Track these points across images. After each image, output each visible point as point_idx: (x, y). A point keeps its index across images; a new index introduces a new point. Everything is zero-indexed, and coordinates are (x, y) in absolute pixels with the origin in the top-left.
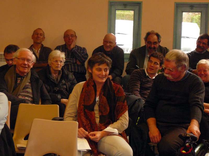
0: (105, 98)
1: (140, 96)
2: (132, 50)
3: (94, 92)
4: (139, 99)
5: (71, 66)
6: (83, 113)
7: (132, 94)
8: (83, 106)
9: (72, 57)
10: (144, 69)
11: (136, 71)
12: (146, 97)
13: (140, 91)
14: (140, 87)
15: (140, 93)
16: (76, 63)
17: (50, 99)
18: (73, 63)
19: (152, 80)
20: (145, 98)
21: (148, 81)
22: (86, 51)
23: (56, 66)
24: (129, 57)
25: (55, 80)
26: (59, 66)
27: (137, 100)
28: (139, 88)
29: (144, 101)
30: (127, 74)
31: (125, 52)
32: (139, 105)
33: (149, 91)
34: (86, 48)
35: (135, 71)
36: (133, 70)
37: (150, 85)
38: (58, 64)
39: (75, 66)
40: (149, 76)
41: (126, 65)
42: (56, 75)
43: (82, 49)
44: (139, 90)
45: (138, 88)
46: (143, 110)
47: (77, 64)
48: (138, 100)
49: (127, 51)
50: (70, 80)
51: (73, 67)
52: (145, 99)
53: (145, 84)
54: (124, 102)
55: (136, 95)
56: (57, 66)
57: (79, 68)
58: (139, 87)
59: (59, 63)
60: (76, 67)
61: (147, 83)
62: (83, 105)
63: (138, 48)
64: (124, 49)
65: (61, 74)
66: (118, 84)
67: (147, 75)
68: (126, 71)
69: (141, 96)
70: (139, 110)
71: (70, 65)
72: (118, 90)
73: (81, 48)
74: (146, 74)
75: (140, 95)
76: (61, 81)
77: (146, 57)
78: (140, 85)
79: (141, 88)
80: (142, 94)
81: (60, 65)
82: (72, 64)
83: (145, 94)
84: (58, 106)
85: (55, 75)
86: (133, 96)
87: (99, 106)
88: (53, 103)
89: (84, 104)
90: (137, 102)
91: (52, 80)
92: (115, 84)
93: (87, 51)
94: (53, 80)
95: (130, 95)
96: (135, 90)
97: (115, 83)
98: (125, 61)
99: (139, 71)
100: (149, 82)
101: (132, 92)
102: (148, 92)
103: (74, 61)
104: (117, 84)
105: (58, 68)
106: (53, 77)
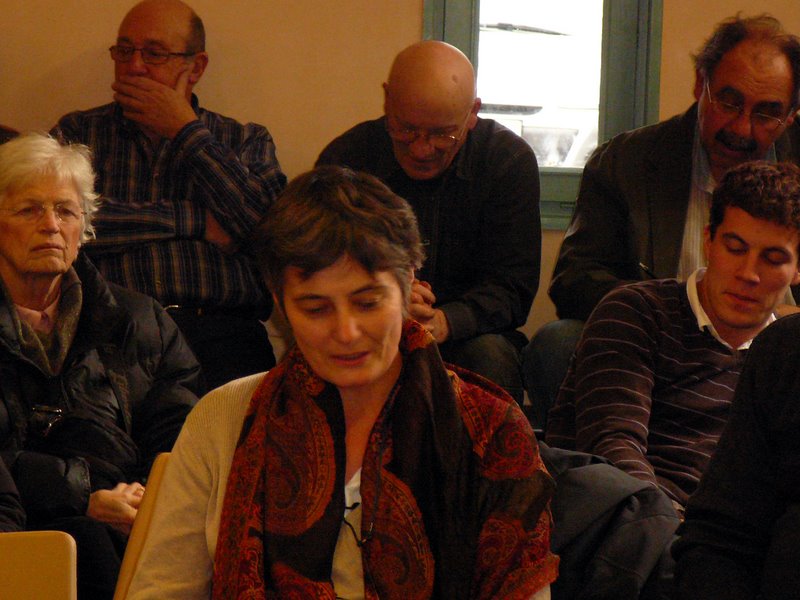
0: (404, 489)
1: (650, 470)
2: (594, 145)
3: (329, 441)
4: (644, 495)
5: (167, 257)
6: (257, 586)
7: (595, 461)
8: (256, 541)
9: (172, 192)
10: (679, 280)
11: (624, 297)
12: (695, 477)
13: (652, 439)
14: (654, 407)
15: (649, 452)
16: (199, 234)
17: (17, 493)
18: (177, 238)
19: (735, 361)
20: (688, 486)
21: (709, 371)
22: (273, 149)
23: (32, 244)
24: (572, 193)
25: (42, 348)
26: (57, 239)
27: (626, 502)
28: (643, 413)
29: (678, 506)
30: (561, 315)
31: (549, 160)
32: (644, 538)
33: (714, 439)
34: (273, 133)
35: (613, 297)
36: (607, 286)
37: (718, 394)
38: (47, 224)
39: (195, 257)
40: (714, 332)
41: (550, 249)
42: (45, 317)
43: (246, 135)
44: (644, 428)
45: (639, 414)
46: (671, 576)
47: (206, 243)
48: (635, 500)
49: (562, 153)
50: (143, 353)
51: (176, 263)
52: (689, 492)
53: (687, 386)
54: (530, 521)
55: (625, 468)
56: (39, 239)
57: (224, 271)
58: (647, 411)
59: (56, 222)
60: (202, 265)
61: (702, 380)
62: (253, 533)
63: (641, 127)
64: (541, 137)
65: (79, 306)
66: (499, 394)
67: (703, 320)
68: (554, 294)
69: (657, 473)
70: (642, 574)
71: (154, 252)
72: (497, 432)
73: (235, 127)
74: (694, 319)
75: (653, 463)
76: (82, 357)
77: (693, 195)
78: (655, 392)
79: (662, 417)
80: (666, 463)
81: (62, 233)
82: (173, 247)
83: (688, 459)
84: (72, 542)
85: (37, 314)
86: (604, 471)
87: (365, 547)
88: (37, 520)
89: (259, 528)
90: (628, 514)
91: (16, 351)
92: (473, 394)
93: (278, 154)
94: (23, 349)
95: (578, 462)
96: (617, 431)
97: (478, 382)
98: (544, 221)
99: (649, 294)
100: (714, 376)
101: (596, 446)
102: (710, 447)
103: (189, 223)
104: (486, 387)
105: (52, 254)
106: (24, 327)
